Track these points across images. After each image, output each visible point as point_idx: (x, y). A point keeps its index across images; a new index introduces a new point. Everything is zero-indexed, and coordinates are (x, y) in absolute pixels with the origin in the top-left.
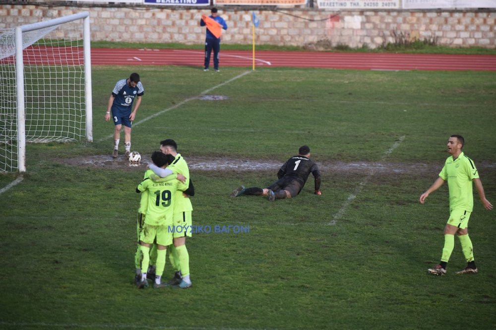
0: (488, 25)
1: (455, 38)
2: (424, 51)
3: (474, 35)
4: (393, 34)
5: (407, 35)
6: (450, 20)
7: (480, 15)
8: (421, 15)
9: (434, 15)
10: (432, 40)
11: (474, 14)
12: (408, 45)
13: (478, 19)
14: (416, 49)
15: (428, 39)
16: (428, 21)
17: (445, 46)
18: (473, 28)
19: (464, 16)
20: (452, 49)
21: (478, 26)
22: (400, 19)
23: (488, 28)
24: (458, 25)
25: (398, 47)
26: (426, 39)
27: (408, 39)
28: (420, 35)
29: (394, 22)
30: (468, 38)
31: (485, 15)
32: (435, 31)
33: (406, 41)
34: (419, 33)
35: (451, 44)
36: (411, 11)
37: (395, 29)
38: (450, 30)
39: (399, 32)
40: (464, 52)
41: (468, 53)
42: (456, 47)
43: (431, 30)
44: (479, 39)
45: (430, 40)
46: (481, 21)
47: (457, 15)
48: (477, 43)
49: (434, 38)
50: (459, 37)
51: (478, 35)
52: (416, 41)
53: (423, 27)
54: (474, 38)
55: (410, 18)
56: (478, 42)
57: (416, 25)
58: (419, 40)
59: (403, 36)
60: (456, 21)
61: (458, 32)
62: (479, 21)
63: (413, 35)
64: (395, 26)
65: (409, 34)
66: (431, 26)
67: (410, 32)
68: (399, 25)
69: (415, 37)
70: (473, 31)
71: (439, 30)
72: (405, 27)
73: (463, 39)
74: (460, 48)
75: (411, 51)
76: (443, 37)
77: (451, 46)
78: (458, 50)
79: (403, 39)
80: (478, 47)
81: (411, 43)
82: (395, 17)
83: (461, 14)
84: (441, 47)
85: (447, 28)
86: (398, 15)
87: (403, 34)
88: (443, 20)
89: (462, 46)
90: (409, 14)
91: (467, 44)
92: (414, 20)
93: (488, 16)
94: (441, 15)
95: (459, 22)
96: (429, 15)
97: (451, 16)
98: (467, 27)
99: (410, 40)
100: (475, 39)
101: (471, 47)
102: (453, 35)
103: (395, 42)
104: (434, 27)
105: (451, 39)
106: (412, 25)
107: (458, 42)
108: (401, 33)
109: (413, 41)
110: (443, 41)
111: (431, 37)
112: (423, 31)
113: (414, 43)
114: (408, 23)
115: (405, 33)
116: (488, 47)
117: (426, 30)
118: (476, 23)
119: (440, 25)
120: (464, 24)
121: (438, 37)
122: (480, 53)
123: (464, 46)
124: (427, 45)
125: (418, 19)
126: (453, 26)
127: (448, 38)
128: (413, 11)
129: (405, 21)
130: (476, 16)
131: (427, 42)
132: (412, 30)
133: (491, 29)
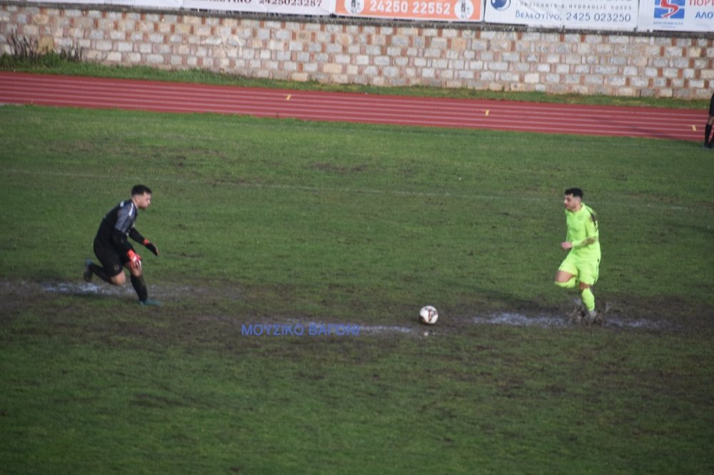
0: (161, 33)
1: (111, 51)
2: (58, 70)
3: (139, 48)
4: (11, 41)
5: (33, 43)
6: (102, 23)
7: (149, 16)
8: (57, 12)
9: (77, 13)
10: (73, 53)
11: (139, 15)
12: (35, 59)
13: (145, 24)
14: (48, 66)
15: (67, 51)
16: (67, 22)
17: (94, 63)
18: (139, 36)
19: (124, 17)
20: (105, 68)
21: (145, 35)
22: (22, 18)
23: (160, 39)
24: (115, 32)
25: (19, 62)
26: (63, 50)
27: (35, 50)
28: (54, 44)
29: (13, 22)
30: (130, 52)
31: (156, 17)
32: (78, 38)
33: (31, 52)
34: (53, 41)
35: (103, 60)
36: (39, 5)
37: (14, 31)
38: (102, 37)
39: (20, 38)
40: (122, 75)
41: (129, 76)
42: (112, 65)
43: (71, 37)
44: (147, 54)
45: (70, 53)
46: (151, 26)
47: (112, 15)
48: (143, 60)
49: (77, 49)
50: (117, 51)
51: (145, 48)
52: (47, 54)
53: (59, 32)
54: (139, 52)
55: (39, 16)
56: (146, 60)
57: (47, 28)
58: (52, 51)
59: (27, 45)
60: (111, 25)
61: (114, 42)
62: (147, 26)
63: (44, 42)
64: (15, 27)
65: (36, 42)
66: (72, 30)
67: (39, 39)
68: (20, 26)
69: (47, 47)
70: (137, 42)
71: (84, 37)
72: (31, 30)
73: (122, 53)
74: (118, 67)
75: (39, 68)
76: (91, 48)
77: (103, 64)
78: (113, 70)
79: (28, 50)
80: (145, 67)
81: (39, 56)
82: (13, 14)
83: (120, 15)
84: (87, 65)
85: (98, 34)
86: (19, 11)
87: (28, 40)
88: (91, 22)
89: (120, 64)
90: (38, 10)
91: (129, 61)
92: (46, 20)
93: (161, 19)
94: (87, 13)
95: (116, 27)
96: (68, 13)
97: (104, 16)
98: (128, 35)
99: (39, 51)
100: (141, 54)
101: (135, 67)
102: (107, 46)
103: (13, 52)
104: (77, 32)
105: (103, 52)
106: (42, 28)
107: (115, 57)
108: (25, 40)
109: (43, 53)
110: (91, 55)
111: (73, 48)
112: (59, 37)
113: (44, 56)
114: (35, 24)
115: (31, 40)
116: (161, 67)
117: (64, 36)
118: (141, 29)
119: (86, 30)
120: (124, 30)
121: (82, 48)
122: (146, 77)
123: (124, 64)
124: (66, 61)
125: (52, 19)
126: (106, 32)
127: (98, 50)
128: (44, 5)
129: (30, 21)
130: (142, 19)
131: (65, 56)
132: (42, 36)
133: (166, 40)
